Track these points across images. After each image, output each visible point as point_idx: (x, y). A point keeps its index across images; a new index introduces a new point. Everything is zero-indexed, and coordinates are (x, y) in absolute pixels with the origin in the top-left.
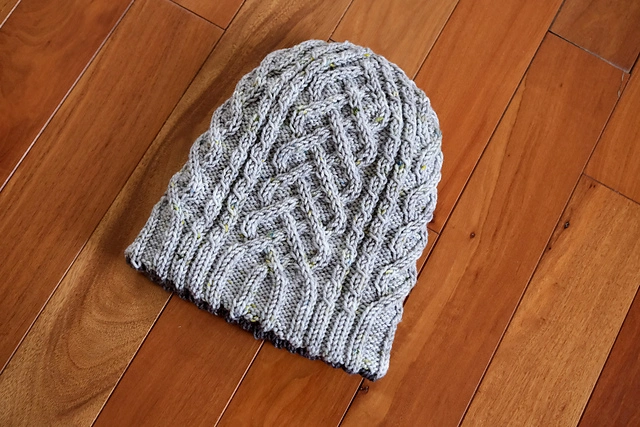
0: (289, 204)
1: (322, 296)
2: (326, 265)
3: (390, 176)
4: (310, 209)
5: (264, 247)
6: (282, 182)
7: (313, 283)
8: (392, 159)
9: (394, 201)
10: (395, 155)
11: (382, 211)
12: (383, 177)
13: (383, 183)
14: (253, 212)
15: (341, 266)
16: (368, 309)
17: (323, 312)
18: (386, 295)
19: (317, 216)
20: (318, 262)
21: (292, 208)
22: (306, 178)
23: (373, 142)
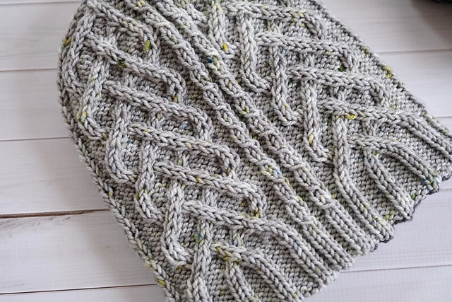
0: (177, 195)
1: (296, 223)
2: (265, 198)
3: (215, 78)
4: (195, 176)
5: (208, 253)
6: (145, 187)
7: (278, 225)
8: (199, 65)
9: (242, 93)
10: (196, 58)
11: (245, 110)
12: (211, 86)
13: (216, 90)
14: (162, 239)
15: (278, 184)
16: (338, 183)
17: (315, 234)
18: (333, 156)
19: (207, 175)
20: (258, 205)
21: (181, 195)
22: (158, 160)
23: (163, 71)
